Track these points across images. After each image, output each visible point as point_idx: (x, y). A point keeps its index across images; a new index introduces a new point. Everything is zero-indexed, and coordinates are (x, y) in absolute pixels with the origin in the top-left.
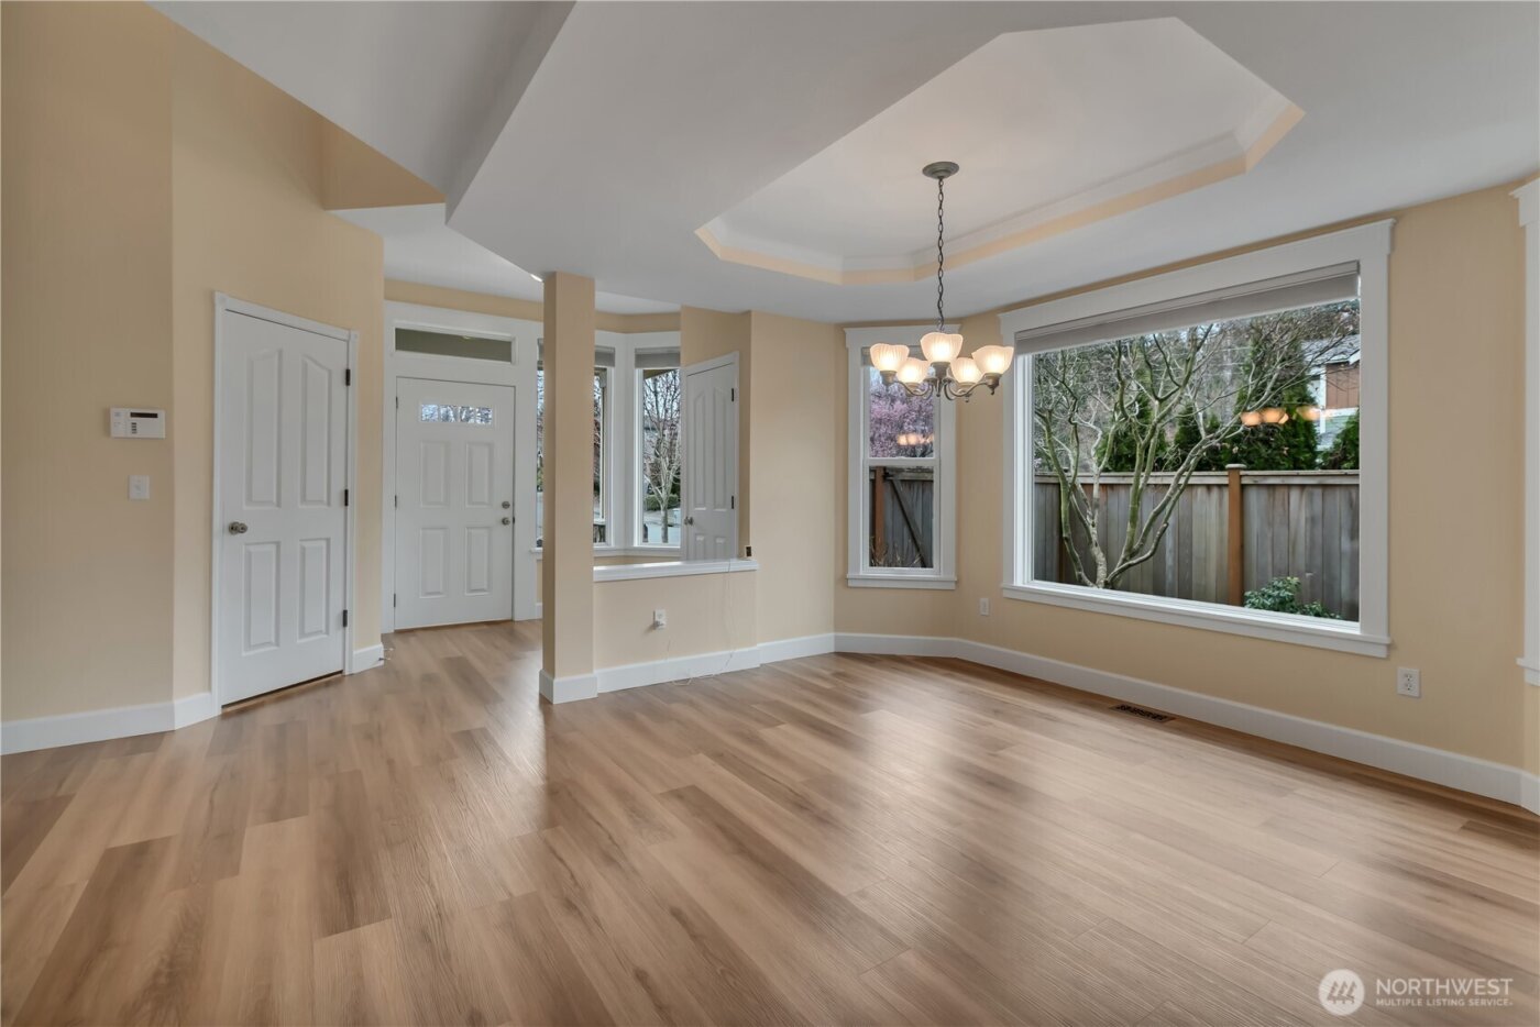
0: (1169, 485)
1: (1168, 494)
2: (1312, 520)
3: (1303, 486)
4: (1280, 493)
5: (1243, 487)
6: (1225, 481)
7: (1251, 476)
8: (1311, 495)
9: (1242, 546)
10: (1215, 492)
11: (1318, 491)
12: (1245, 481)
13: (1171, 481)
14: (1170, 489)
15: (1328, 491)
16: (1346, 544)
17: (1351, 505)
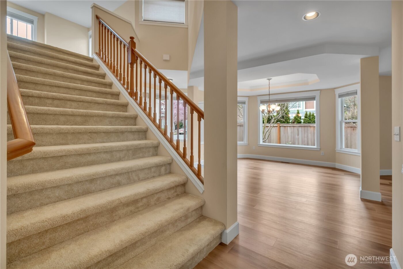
0: (268, 126)
1: (269, 128)
2: (291, 133)
3: (290, 126)
4: (286, 127)
5: (280, 126)
6: (277, 125)
7: (282, 125)
8: (291, 128)
9: (280, 137)
10: (275, 127)
11: (293, 127)
12: (280, 125)
13: (269, 125)
14: (269, 127)
15: (294, 127)
16: (297, 137)
17: (298, 130)
